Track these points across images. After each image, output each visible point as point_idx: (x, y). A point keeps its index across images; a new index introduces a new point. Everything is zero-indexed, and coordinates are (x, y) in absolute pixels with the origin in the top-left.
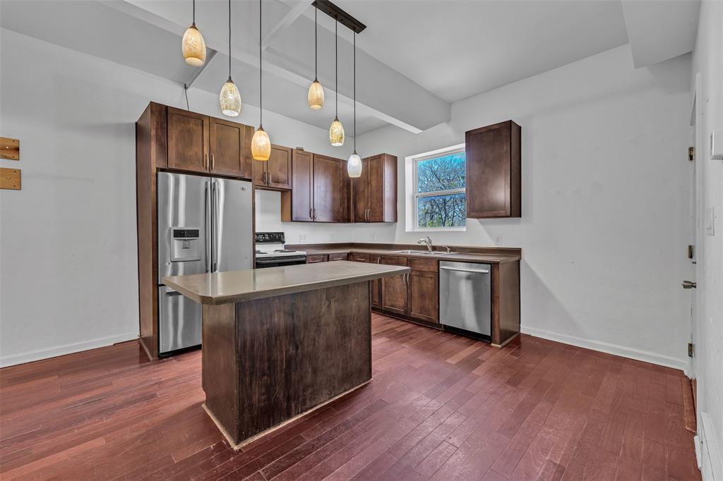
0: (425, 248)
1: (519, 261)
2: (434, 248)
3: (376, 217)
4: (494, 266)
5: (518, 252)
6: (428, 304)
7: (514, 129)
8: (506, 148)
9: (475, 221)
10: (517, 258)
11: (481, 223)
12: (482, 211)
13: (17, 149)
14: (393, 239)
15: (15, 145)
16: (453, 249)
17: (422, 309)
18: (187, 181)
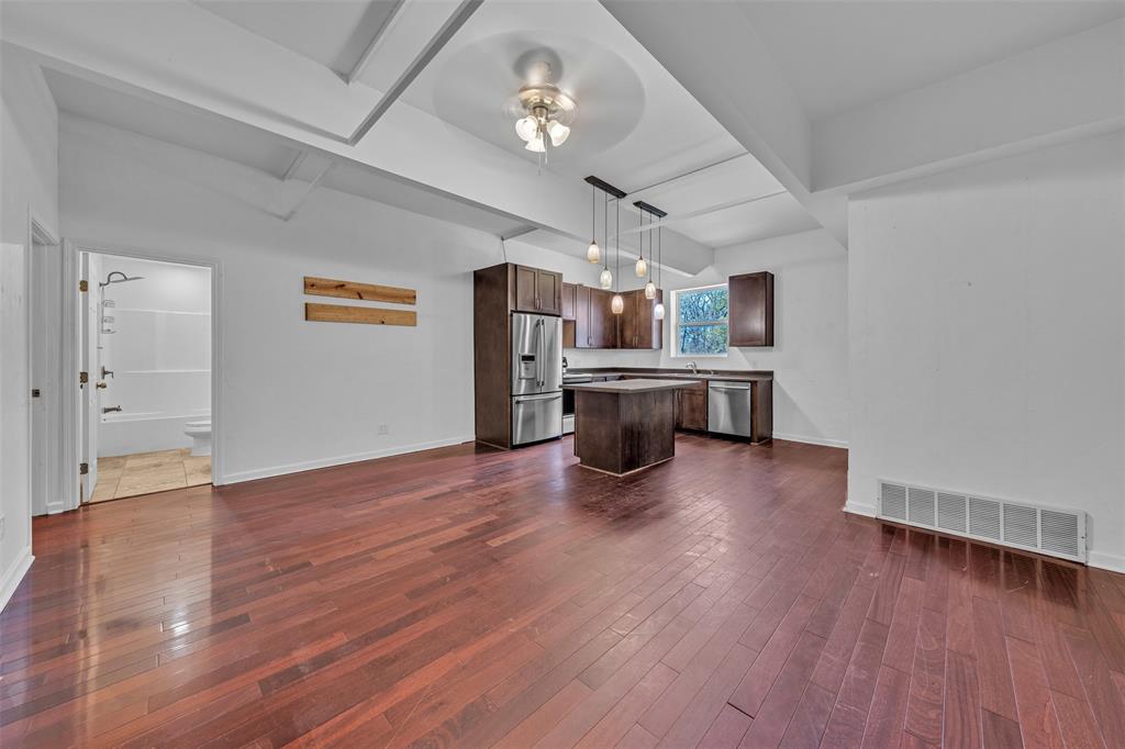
0: (691, 371)
1: (771, 382)
2: (698, 372)
3: (644, 343)
4: (753, 383)
5: (771, 374)
6: (698, 416)
7: (769, 277)
8: (763, 293)
9: (736, 348)
10: (769, 379)
11: (741, 351)
12: (743, 340)
13: (415, 297)
14: (658, 364)
15: (412, 294)
16: (716, 372)
17: (693, 421)
18: (531, 318)
